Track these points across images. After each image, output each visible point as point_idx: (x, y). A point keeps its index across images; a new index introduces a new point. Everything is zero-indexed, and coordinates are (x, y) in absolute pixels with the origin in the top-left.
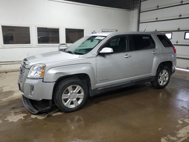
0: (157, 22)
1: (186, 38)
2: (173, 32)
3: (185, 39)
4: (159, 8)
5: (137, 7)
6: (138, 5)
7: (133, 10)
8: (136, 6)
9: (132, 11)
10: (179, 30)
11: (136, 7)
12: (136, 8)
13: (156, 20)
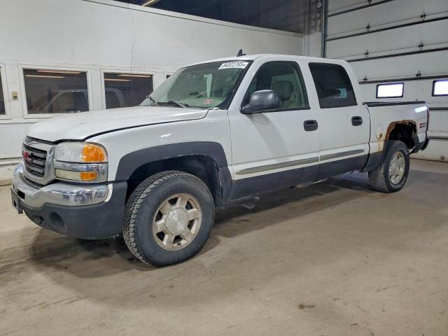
0: (367, 61)
1: (435, 93)
2: (406, 82)
3: (433, 95)
4: (371, 29)
5: (318, 28)
6: (321, 24)
7: (309, 33)
8: (316, 25)
9: (306, 37)
10: (419, 77)
11: (315, 27)
12: (315, 30)
13: (364, 57)
